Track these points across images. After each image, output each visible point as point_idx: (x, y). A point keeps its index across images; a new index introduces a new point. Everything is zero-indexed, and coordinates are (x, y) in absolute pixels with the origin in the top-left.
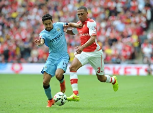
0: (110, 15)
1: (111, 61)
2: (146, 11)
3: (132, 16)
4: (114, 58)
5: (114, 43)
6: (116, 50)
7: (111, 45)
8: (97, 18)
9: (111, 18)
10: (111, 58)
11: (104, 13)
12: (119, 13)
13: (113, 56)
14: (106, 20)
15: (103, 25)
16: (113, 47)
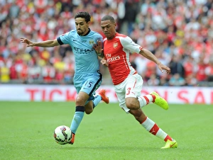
0: (63, 10)
1: (63, 81)
2: (118, 4)
3: (95, 12)
4: (68, 77)
5: (68, 53)
6: (71, 64)
7: (63, 56)
8: (43, 15)
9: (63, 15)
10: (63, 76)
11: (53, 7)
12: (76, 6)
13: (66, 72)
14: (56, 17)
15: (52, 25)
16: (67, 59)
